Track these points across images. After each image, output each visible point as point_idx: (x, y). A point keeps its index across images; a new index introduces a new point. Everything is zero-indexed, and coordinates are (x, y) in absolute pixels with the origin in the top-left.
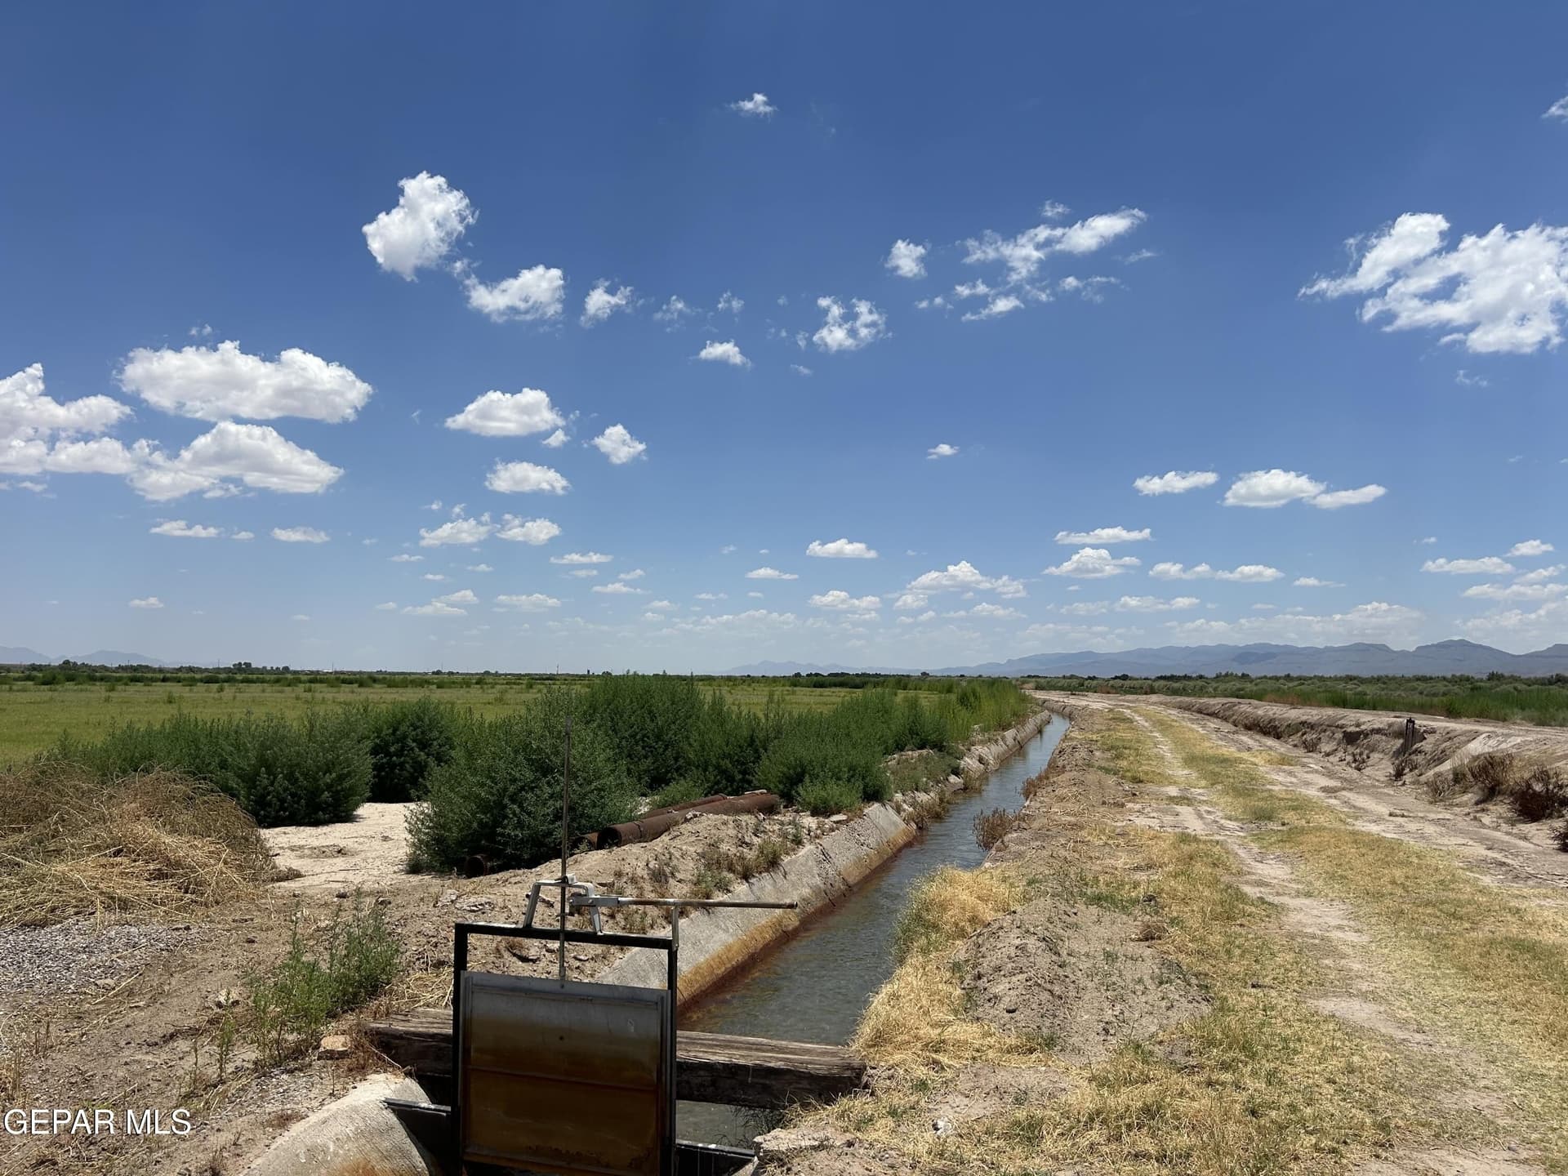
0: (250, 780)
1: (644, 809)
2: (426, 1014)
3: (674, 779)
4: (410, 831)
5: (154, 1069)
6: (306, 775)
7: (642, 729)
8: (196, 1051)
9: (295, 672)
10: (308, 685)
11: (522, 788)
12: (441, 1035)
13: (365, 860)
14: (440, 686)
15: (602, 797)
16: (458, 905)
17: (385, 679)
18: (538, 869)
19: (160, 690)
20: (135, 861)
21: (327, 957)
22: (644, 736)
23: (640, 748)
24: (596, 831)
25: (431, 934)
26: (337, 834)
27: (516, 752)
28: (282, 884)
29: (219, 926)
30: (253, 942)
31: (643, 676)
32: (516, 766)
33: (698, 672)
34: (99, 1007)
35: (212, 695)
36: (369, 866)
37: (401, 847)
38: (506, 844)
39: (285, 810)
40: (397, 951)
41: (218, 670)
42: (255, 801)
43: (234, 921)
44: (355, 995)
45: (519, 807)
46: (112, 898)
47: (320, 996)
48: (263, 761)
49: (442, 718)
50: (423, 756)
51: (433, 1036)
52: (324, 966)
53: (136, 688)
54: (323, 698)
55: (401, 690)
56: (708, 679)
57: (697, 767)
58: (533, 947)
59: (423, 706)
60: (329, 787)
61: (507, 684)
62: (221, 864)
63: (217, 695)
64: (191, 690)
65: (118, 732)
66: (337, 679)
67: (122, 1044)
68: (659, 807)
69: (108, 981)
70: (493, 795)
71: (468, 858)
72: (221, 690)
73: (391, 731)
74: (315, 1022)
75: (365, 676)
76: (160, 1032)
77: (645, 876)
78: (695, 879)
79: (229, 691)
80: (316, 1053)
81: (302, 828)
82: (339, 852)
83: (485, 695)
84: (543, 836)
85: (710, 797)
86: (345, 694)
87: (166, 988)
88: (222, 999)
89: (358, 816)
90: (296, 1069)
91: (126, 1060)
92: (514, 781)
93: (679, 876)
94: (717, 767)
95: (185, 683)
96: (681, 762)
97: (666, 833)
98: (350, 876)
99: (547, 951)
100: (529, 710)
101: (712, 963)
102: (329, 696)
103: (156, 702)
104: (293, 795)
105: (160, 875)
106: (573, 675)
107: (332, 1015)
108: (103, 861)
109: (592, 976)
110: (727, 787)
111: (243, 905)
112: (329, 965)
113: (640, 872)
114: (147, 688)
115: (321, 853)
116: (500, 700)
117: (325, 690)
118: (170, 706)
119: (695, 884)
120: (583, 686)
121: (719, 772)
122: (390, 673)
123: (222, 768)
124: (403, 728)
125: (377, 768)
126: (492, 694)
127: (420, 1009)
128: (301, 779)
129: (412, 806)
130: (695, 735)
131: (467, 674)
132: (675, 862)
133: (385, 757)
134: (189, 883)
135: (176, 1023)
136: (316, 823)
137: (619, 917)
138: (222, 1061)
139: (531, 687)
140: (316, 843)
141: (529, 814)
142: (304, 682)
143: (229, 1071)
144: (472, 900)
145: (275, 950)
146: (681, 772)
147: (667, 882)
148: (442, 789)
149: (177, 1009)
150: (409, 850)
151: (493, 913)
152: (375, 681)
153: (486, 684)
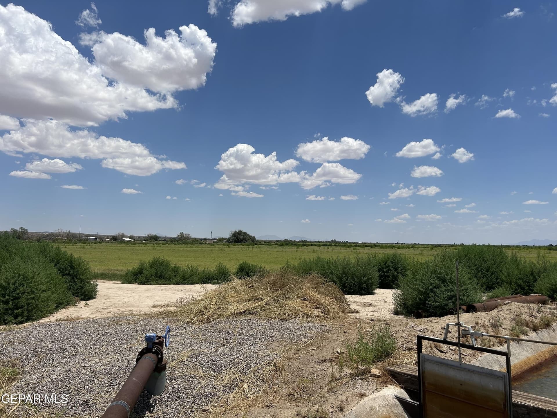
0: (340, 278)
1: (484, 298)
2: (407, 367)
3: (496, 287)
4: (394, 300)
5: (320, 370)
6: (357, 278)
7: (481, 267)
8: (332, 367)
9: (350, 243)
10: (354, 247)
11: (435, 287)
12: (413, 375)
13: (379, 309)
14: (398, 248)
15: (467, 292)
16: (415, 328)
17: (379, 245)
18: (443, 318)
19: (311, 248)
20: (309, 302)
21: (371, 341)
22: (482, 269)
23: (480, 274)
24: (465, 305)
25: (406, 338)
26: (369, 299)
27: (431, 273)
28: (353, 314)
29: (335, 326)
30: (346, 333)
31: (479, 245)
32: (432, 279)
33: (504, 244)
34: (303, 348)
35: (325, 250)
36: (380, 311)
37: (391, 305)
38: (430, 307)
39: (351, 289)
40: (394, 342)
41: (326, 242)
42: (342, 285)
43: (339, 325)
44: (381, 356)
45: (434, 294)
46: (304, 314)
47: (370, 355)
48: (344, 272)
49: (402, 260)
50: (396, 273)
51: (410, 375)
52: (370, 344)
53: (304, 248)
54: (360, 252)
55: (385, 249)
56: (508, 247)
57: (507, 283)
58: (445, 347)
59: (395, 255)
60: (365, 282)
61: (423, 248)
62: (334, 306)
63: (327, 250)
64: (319, 249)
65: (301, 261)
66: (364, 245)
67: (311, 361)
68: (491, 298)
69: (305, 340)
70: (424, 289)
71: (416, 311)
72: (328, 248)
73: (384, 264)
74: (369, 363)
75: (373, 244)
76: (321, 359)
77: (489, 325)
78: (511, 329)
79: (330, 249)
80: (370, 374)
81: (357, 296)
82: (370, 305)
83: (415, 252)
84: (444, 305)
85: (514, 296)
86: (366, 250)
87: (322, 344)
88: (339, 351)
89: (375, 293)
90: (364, 378)
91: (312, 366)
92: (431, 284)
93: (504, 327)
94: (516, 283)
95: (318, 246)
96: (499, 280)
97: (496, 309)
98: (375, 314)
99: (450, 349)
100: (435, 258)
101: (521, 364)
102: (361, 251)
103: (310, 252)
104: (354, 284)
105: (317, 308)
106: (448, 245)
107: (374, 362)
108: (301, 301)
109: (469, 362)
110: (521, 292)
111: (341, 320)
112: (371, 344)
113: (486, 323)
114: (307, 248)
115: (364, 305)
116: (421, 254)
117: (360, 249)
118: (314, 253)
119: (511, 331)
120: (453, 249)
121: (517, 285)
122: (381, 244)
123: (331, 274)
124: (388, 263)
125: (381, 276)
126: (418, 251)
127: (405, 365)
128: (356, 279)
129: (394, 290)
130: (504, 270)
131: (408, 244)
132: (501, 321)
133: (383, 273)
134: (325, 311)
135: (326, 357)
136: (361, 294)
137: (479, 340)
138: (340, 371)
139: (432, 249)
140: (362, 301)
141: (438, 297)
142: (353, 246)
143: (343, 375)
144: (420, 327)
145: (354, 336)
146: (500, 284)
147: (498, 328)
148: (405, 285)
149: (325, 352)
150: (394, 306)
151: (428, 333)
152: (376, 246)
153: (415, 247)
